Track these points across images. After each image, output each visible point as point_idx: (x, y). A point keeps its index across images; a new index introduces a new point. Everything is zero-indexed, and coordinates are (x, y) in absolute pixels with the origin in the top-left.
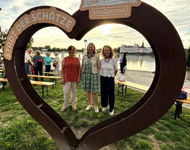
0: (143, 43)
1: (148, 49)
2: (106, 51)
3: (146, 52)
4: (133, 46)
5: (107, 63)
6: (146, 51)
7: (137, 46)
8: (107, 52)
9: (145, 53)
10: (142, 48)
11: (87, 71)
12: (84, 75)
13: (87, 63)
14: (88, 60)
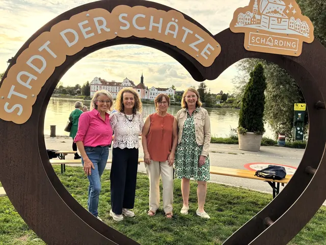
0: (142, 78)
1: (153, 92)
2: (127, 99)
3: (149, 98)
4: (121, 83)
5: (132, 122)
6: (148, 95)
7: (129, 84)
8: (129, 101)
9: (147, 99)
10: (140, 90)
11: (188, 141)
12: (181, 149)
13: (187, 125)
14: (188, 119)
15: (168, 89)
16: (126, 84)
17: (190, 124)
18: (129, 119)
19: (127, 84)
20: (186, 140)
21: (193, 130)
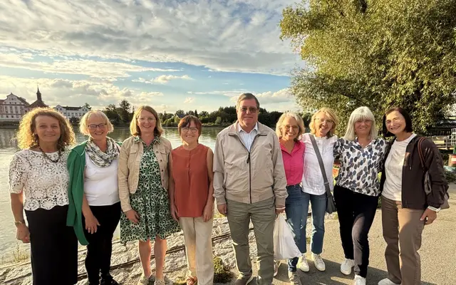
0: (39, 94)
4: (3, 101)
5: (58, 164)
8: (49, 129)
11: (148, 188)
12: (139, 201)
13: (145, 164)
14: (145, 155)
15: (80, 108)
16: (12, 101)
17: (150, 162)
18: (53, 159)
19: (14, 101)
20: (145, 186)
21: (156, 170)
